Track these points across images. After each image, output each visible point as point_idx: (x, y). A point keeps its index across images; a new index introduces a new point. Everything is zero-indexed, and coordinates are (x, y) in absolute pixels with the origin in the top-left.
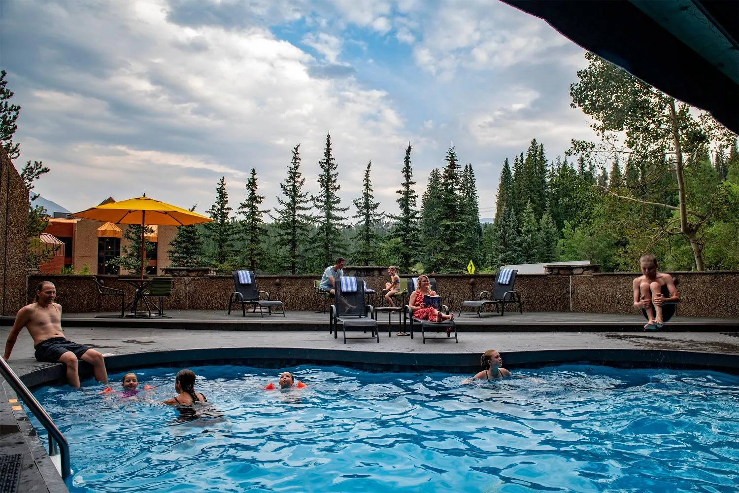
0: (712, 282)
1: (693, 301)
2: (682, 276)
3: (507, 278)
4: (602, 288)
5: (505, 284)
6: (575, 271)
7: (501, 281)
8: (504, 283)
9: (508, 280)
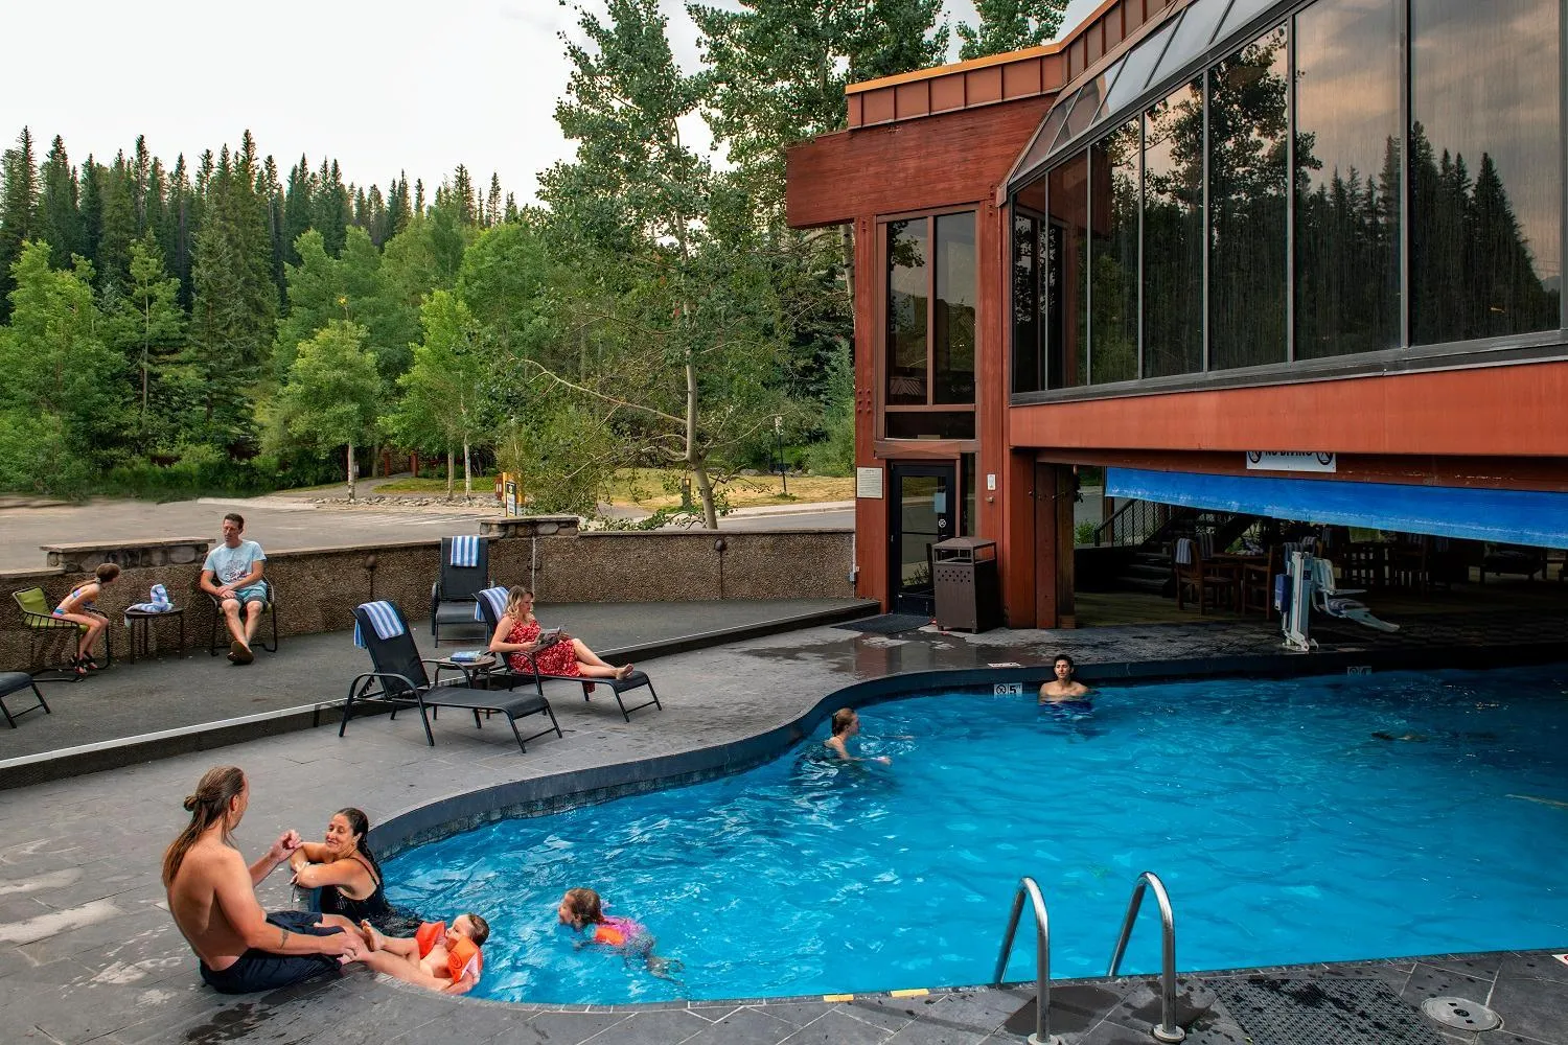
0: (773, 547)
1: (747, 576)
2: (732, 539)
3: (470, 554)
4: (596, 560)
5: (470, 567)
6: (542, 529)
7: (458, 562)
8: (466, 564)
9: (474, 557)
